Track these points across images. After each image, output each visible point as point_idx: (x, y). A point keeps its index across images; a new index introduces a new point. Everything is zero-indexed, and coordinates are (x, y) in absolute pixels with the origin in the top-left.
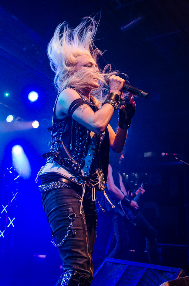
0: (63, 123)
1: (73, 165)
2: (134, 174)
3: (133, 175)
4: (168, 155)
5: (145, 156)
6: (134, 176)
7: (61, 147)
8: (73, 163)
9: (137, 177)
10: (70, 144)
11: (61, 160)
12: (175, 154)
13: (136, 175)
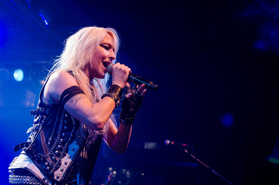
0: (48, 110)
1: (47, 163)
2: (126, 172)
3: (124, 173)
4: (174, 144)
5: (145, 147)
6: (125, 175)
7: (38, 138)
8: (47, 161)
9: (128, 177)
10: (50, 137)
11: (34, 154)
12: (184, 145)
13: (128, 173)
